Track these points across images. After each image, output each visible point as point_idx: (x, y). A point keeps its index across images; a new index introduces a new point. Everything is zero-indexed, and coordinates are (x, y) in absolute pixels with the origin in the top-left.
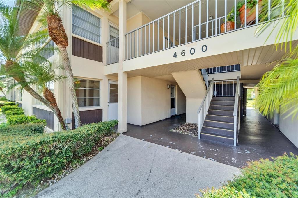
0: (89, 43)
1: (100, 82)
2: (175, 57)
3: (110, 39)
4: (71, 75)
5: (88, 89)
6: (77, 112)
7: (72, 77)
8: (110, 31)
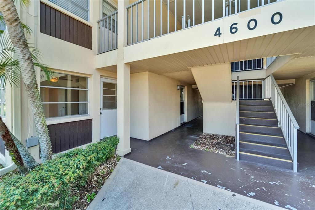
0: (70, 17)
1: (88, 78)
2: (218, 36)
3: (103, 16)
4: (27, 57)
5: (69, 88)
6: (42, 130)
7: (29, 61)
8: (103, 6)
